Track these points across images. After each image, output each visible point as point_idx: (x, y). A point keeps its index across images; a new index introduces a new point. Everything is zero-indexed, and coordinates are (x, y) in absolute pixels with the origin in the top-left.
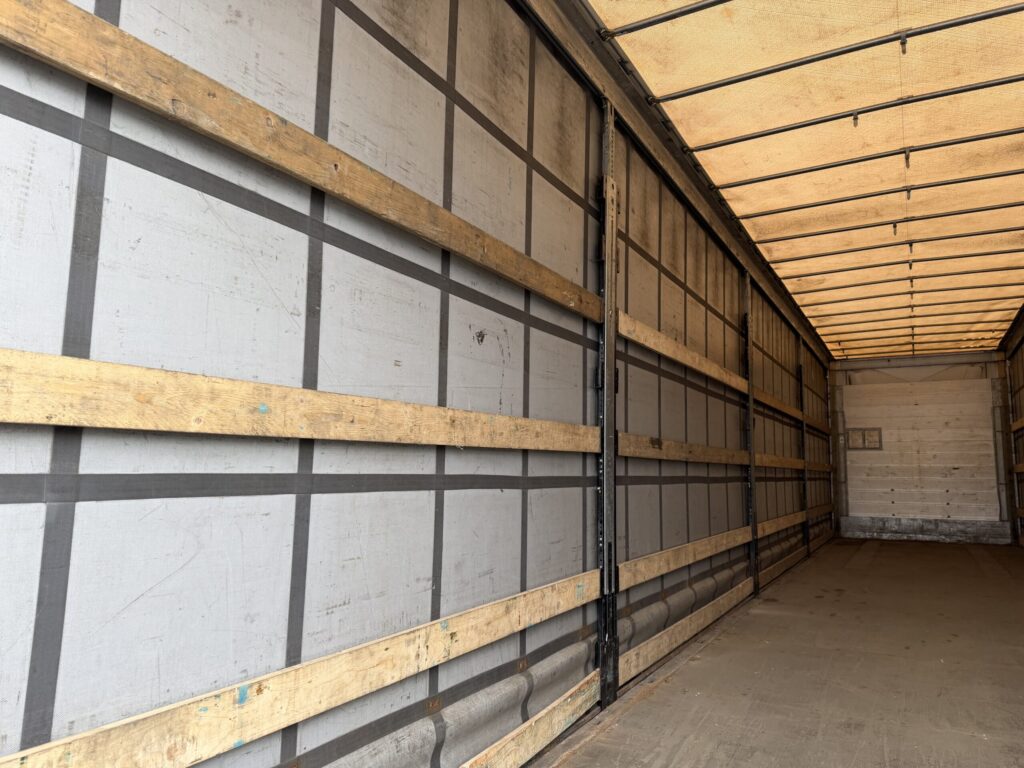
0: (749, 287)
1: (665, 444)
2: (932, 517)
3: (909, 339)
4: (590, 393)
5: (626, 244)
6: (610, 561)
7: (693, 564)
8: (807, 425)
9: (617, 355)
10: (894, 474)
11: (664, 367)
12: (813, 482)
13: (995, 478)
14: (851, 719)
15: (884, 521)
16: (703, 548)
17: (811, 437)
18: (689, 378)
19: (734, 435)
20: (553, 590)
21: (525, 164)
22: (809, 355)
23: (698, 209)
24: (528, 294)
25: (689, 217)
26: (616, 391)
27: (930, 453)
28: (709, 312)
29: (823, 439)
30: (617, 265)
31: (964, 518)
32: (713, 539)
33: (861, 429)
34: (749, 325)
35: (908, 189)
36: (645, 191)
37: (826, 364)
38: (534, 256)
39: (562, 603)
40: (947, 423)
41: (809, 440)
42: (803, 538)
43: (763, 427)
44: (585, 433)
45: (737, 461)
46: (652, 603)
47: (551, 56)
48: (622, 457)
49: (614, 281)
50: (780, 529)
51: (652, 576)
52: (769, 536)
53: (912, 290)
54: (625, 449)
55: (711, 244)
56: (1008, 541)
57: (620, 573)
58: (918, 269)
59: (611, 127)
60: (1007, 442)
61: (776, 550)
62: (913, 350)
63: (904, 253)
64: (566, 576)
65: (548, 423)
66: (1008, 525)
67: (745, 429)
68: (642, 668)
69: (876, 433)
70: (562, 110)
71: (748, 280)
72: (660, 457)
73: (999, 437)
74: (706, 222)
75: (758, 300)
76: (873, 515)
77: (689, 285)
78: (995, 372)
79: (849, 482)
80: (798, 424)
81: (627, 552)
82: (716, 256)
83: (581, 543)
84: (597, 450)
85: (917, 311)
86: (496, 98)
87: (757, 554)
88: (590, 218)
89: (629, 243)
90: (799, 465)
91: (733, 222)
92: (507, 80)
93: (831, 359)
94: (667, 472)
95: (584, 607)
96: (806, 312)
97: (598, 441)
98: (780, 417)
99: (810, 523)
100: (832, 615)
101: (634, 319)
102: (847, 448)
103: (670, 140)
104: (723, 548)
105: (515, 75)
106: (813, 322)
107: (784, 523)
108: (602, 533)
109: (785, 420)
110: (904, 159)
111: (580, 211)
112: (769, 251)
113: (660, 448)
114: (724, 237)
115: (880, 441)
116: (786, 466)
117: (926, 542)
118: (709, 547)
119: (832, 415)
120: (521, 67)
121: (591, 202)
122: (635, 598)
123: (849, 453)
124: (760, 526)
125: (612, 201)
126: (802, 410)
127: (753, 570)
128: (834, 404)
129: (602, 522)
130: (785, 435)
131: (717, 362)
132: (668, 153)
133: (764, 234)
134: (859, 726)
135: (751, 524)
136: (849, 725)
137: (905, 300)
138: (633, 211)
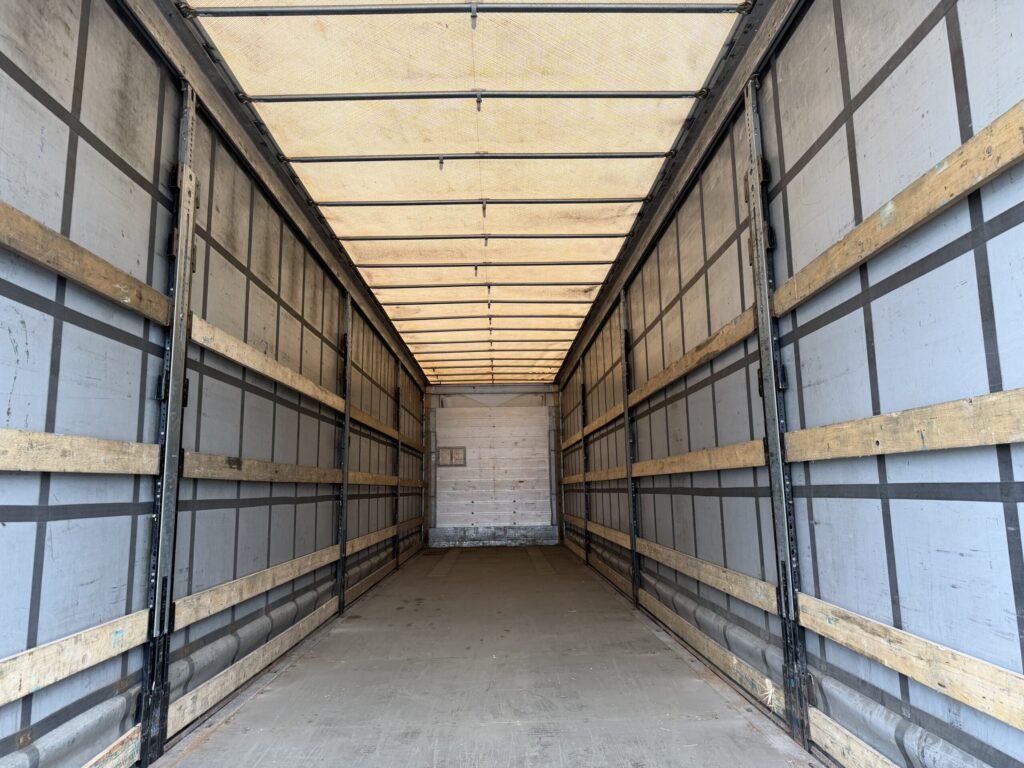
0: (350, 307)
1: (246, 464)
2: (502, 525)
3: (489, 370)
4: (150, 406)
5: (207, 242)
6: (163, 598)
7: (272, 589)
8: (403, 444)
9: (188, 363)
10: (474, 488)
11: (249, 380)
12: (406, 498)
13: (549, 489)
14: (409, 727)
15: (464, 530)
16: (284, 572)
17: (406, 455)
18: (279, 394)
19: (327, 454)
20: (76, 642)
21: (68, 128)
22: (407, 378)
23: (296, 222)
24: (62, 281)
25: (285, 227)
26: (185, 403)
27: (503, 469)
28: (305, 328)
29: (417, 457)
30: (193, 265)
31: (526, 524)
32: (297, 562)
33: (449, 448)
34: (349, 345)
35: (486, 237)
36: (233, 191)
37: (422, 388)
38: (74, 237)
39: (89, 655)
40: (516, 443)
41: (404, 458)
42: (394, 550)
43: (358, 446)
44: (137, 452)
45: (329, 479)
46: (218, 638)
47: (112, 12)
48: (188, 479)
49: (187, 280)
50: (370, 544)
51: (220, 608)
52: (358, 553)
53: (491, 326)
54: (192, 469)
55: (310, 259)
56: (557, 542)
57: (177, 610)
58: (495, 309)
59: (191, 112)
60: (558, 459)
61: (365, 565)
62: (493, 380)
63: (482, 293)
64: (101, 622)
65: (84, 439)
66: (557, 528)
67: (340, 448)
68: (198, 713)
69: (461, 452)
70: (126, 79)
71: (349, 302)
72: (238, 478)
73: (553, 454)
74: (304, 237)
75: (359, 323)
76: (456, 525)
77: (283, 297)
78: (551, 401)
79: (438, 496)
80: (393, 443)
81: (190, 586)
82: (314, 273)
83: (125, 581)
84: (154, 470)
85: (496, 346)
86: (26, 40)
87: (344, 572)
88: (160, 206)
89: (211, 242)
90: (393, 481)
91: (333, 242)
92: (46, 23)
93: (427, 383)
94: (246, 494)
95: (125, 655)
96: (406, 338)
97: (156, 461)
98: (376, 436)
99: (401, 536)
100: (409, 625)
101: (215, 325)
102: (438, 465)
103: (264, 144)
104: (308, 570)
105: (59, 22)
106: (412, 349)
107: (374, 538)
108: (155, 567)
109: (382, 439)
110: (481, 209)
111: (147, 197)
112: (369, 276)
113: (239, 468)
114: (324, 255)
115: (465, 459)
116: (380, 483)
117: (497, 547)
118: (291, 571)
119: (426, 434)
120: (68, 14)
121: (161, 189)
122: (195, 636)
123: (439, 469)
124: (349, 544)
125: (189, 193)
126: (398, 430)
127: (338, 590)
128: (428, 425)
129: (156, 554)
130: (380, 453)
131: (312, 380)
132: (262, 157)
133: (364, 258)
134: (415, 734)
135: (340, 542)
136: (406, 735)
137: (485, 335)
138: (217, 209)
